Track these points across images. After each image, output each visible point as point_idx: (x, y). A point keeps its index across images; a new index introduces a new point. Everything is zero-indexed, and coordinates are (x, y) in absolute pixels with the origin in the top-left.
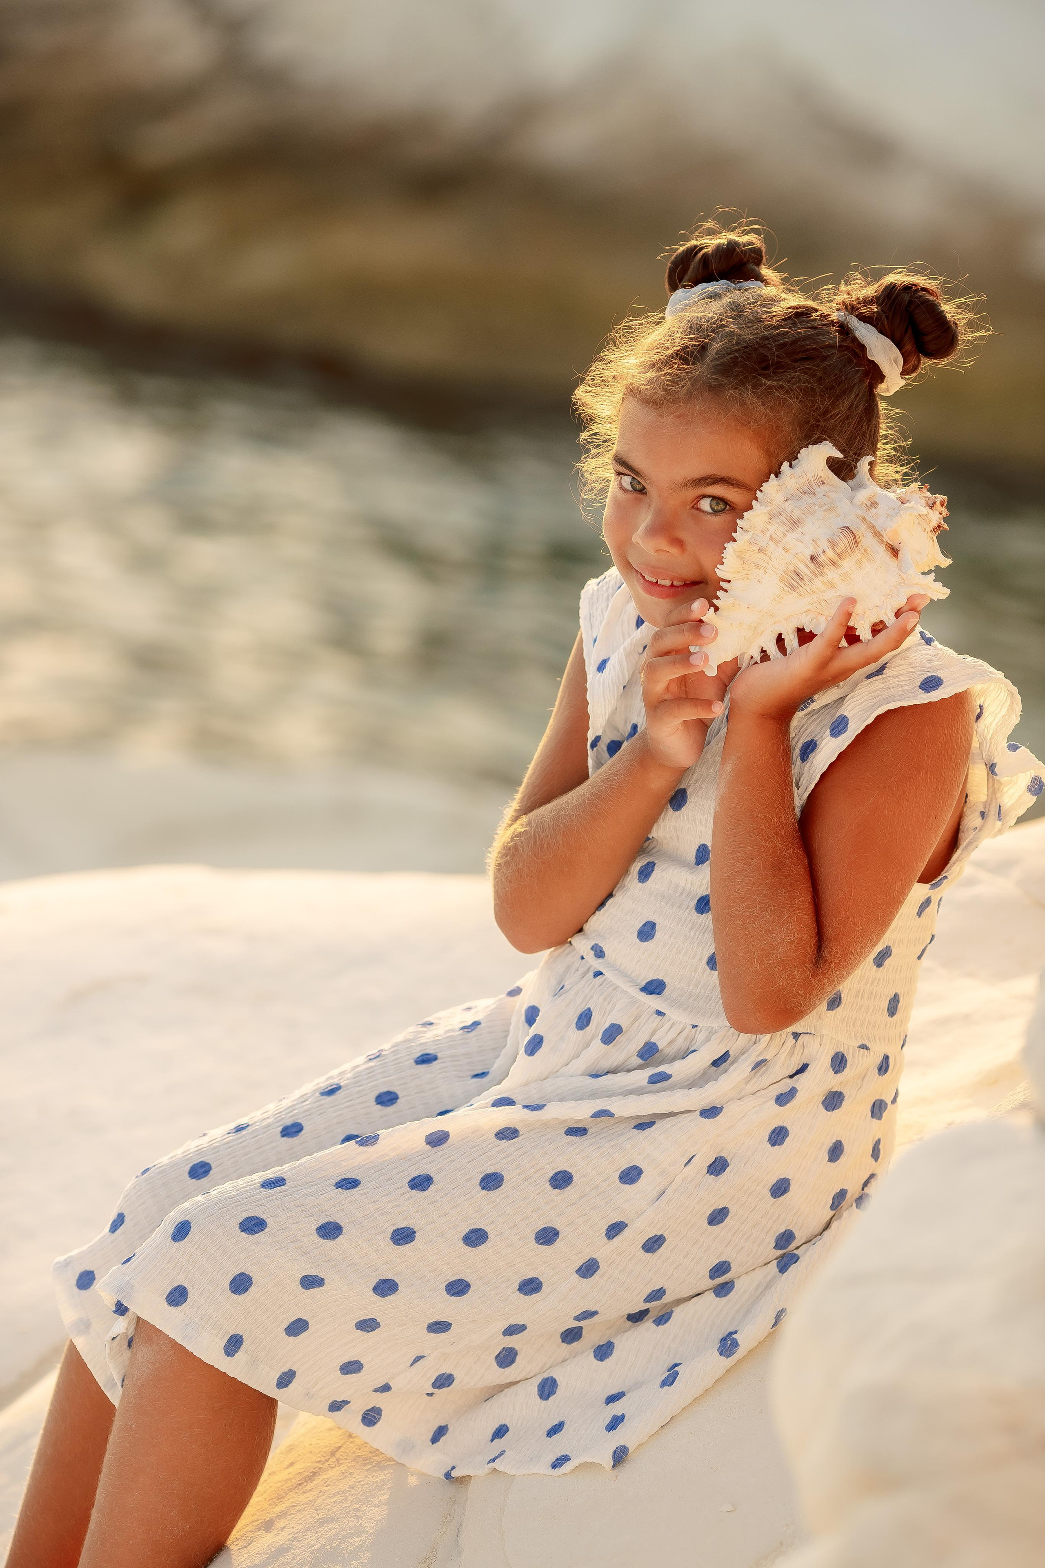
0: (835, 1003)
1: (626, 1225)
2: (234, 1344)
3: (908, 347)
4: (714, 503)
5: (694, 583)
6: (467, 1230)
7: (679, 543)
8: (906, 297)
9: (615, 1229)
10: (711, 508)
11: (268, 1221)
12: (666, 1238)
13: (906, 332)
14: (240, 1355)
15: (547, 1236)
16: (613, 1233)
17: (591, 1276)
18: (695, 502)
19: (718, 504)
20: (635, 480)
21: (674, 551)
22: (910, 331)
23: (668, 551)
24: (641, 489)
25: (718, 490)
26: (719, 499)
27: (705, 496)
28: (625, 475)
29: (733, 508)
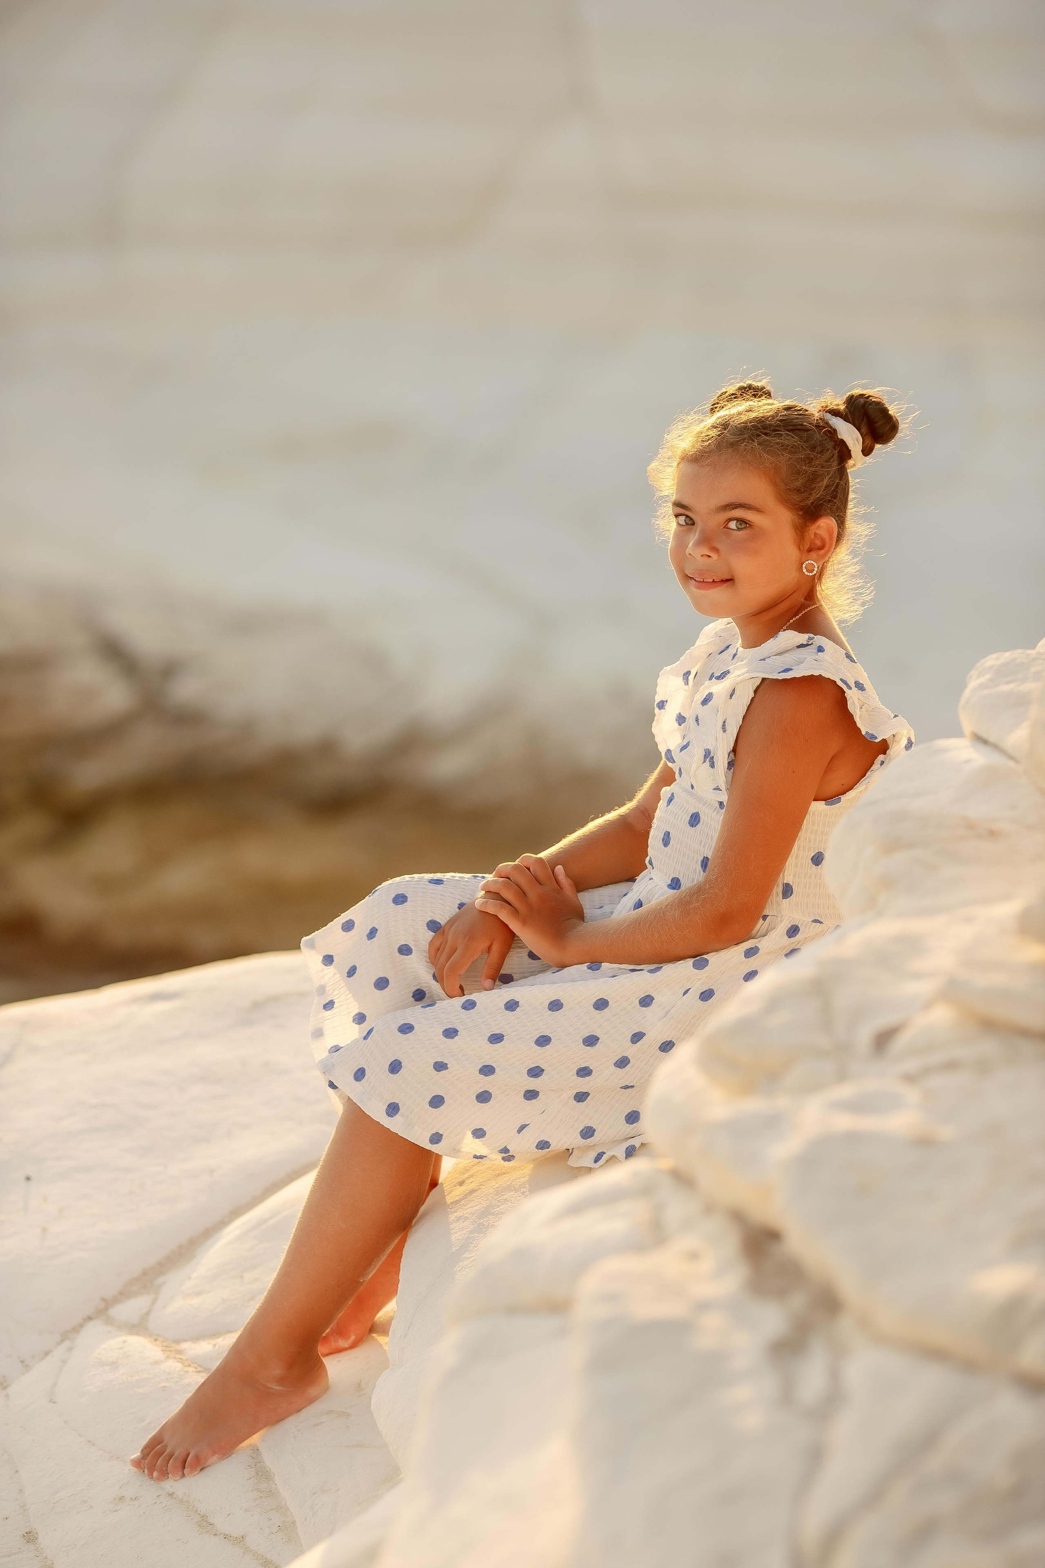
0: (788, 891)
1: (644, 1034)
2: (393, 1109)
3: (864, 430)
4: (738, 524)
5: (728, 580)
6: (538, 1036)
7: (716, 550)
8: (862, 400)
9: (637, 1037)
10: (737, 527)
11: (415, 1026)
12: (675, 1043)
13: (862, 420)
14: (398, 1117)
15: (591, 1041)
16: (635, 1039)
17: (624, 1067)
18: (725, 524)
19: (741, 524)
20: (687, 516)
21: (714, 556)
22: (865, 420)
23: (709, 556)
24: (691, 523)
25: (739, 513)
26: (741, 521)
27: (730, 520)
28: (681, 515)
29: (751, 526)
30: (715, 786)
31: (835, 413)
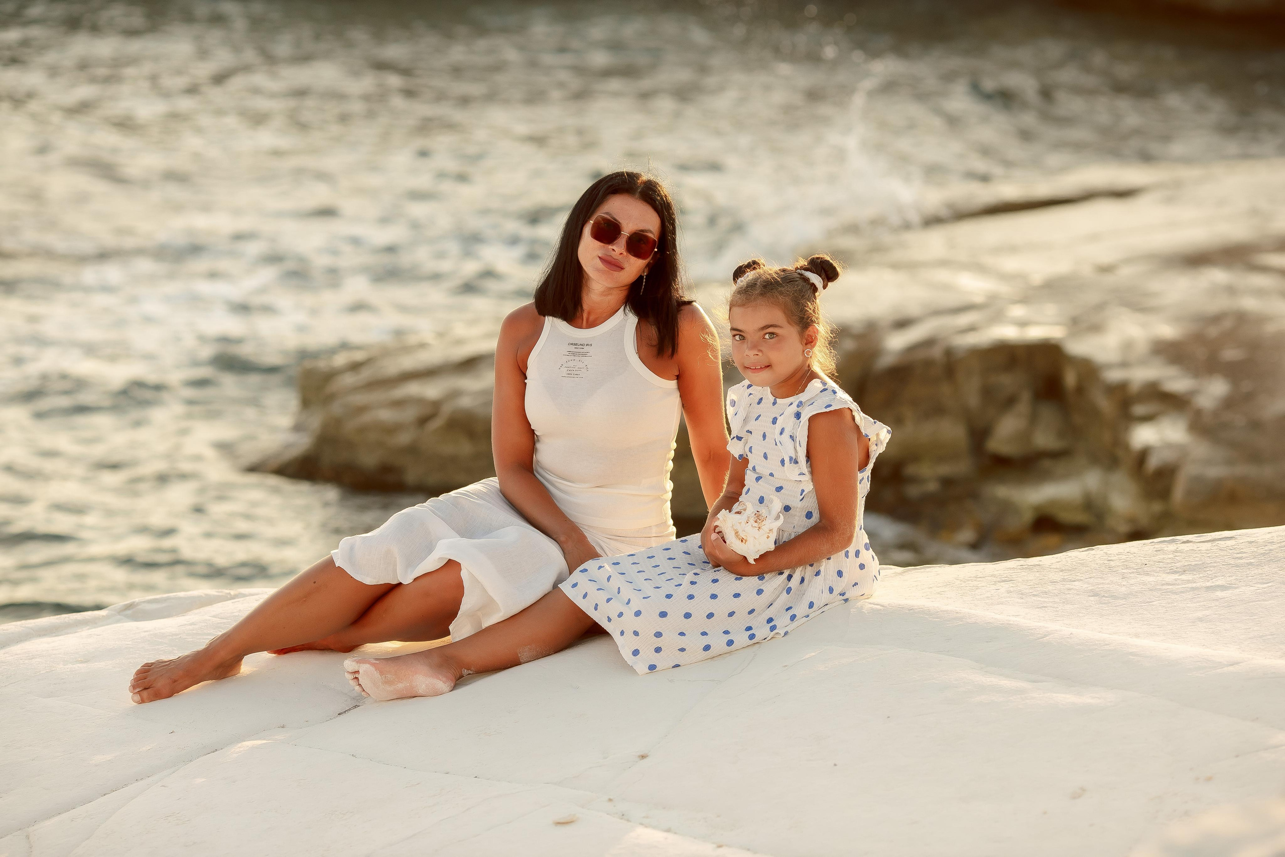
3: (821, 276)
4: (770, 335)
5: (768, 366)
7: (760, 351)
10: (769, 337)
13: (820, 271)
18: (763, 337)
19: (772, 335)
20: (740, 335)
21: (760, 354)
22: (823, 271)
23: (758, 355)
24: (743, 338)
25: (771, 330)
26: (771, 333)
27: (766, 333)
28: (737, 335)
29: (777, 335)
30: (799, 473)
31: (802, 268)
